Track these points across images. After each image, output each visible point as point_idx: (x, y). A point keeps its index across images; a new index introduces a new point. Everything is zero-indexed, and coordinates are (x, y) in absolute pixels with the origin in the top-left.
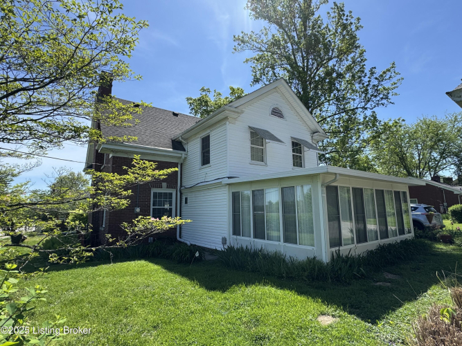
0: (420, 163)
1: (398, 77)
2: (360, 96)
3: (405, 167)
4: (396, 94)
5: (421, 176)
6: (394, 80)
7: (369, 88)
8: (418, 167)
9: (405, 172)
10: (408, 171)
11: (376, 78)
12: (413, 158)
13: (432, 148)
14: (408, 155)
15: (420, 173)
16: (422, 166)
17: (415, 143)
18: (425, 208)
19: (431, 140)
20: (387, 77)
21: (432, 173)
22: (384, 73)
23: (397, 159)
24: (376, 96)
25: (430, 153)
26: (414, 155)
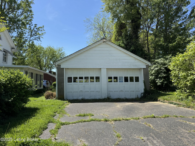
0: (46, 65)
1: (44, 32)
2: (29, 33)
3: (40, 66)
4: (42, 38)
5: (45, 70)
6: (43, 32)
7: (33, 31)
8: (45, 66)
9: (39, 68)
10: (41, 68)
11: (36, 28)
12: (44, 62)
13: (51, 59)
14: (42, 60)
15: (45, 69)
16: (46, 66)
17: (45, 56)
18: (46, 81)
19: (51, 56)
20: (41, 30)
21: (49, 70)
22: (40, 28)
23: (37, 61)
24: (35, 36)
25: (50, 61)
26: (44, 61)
